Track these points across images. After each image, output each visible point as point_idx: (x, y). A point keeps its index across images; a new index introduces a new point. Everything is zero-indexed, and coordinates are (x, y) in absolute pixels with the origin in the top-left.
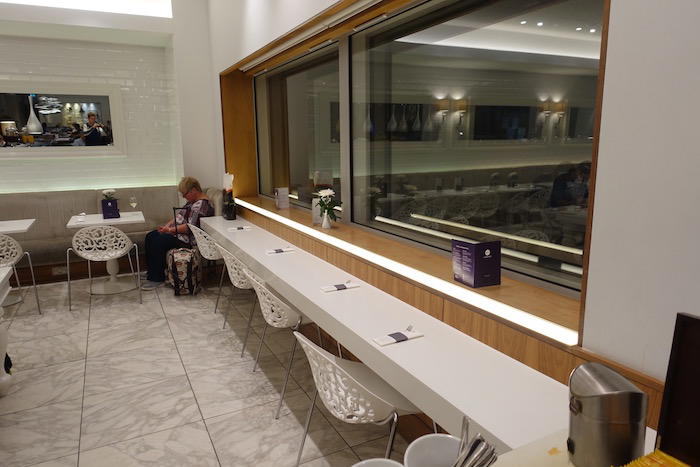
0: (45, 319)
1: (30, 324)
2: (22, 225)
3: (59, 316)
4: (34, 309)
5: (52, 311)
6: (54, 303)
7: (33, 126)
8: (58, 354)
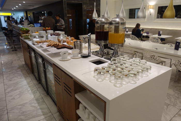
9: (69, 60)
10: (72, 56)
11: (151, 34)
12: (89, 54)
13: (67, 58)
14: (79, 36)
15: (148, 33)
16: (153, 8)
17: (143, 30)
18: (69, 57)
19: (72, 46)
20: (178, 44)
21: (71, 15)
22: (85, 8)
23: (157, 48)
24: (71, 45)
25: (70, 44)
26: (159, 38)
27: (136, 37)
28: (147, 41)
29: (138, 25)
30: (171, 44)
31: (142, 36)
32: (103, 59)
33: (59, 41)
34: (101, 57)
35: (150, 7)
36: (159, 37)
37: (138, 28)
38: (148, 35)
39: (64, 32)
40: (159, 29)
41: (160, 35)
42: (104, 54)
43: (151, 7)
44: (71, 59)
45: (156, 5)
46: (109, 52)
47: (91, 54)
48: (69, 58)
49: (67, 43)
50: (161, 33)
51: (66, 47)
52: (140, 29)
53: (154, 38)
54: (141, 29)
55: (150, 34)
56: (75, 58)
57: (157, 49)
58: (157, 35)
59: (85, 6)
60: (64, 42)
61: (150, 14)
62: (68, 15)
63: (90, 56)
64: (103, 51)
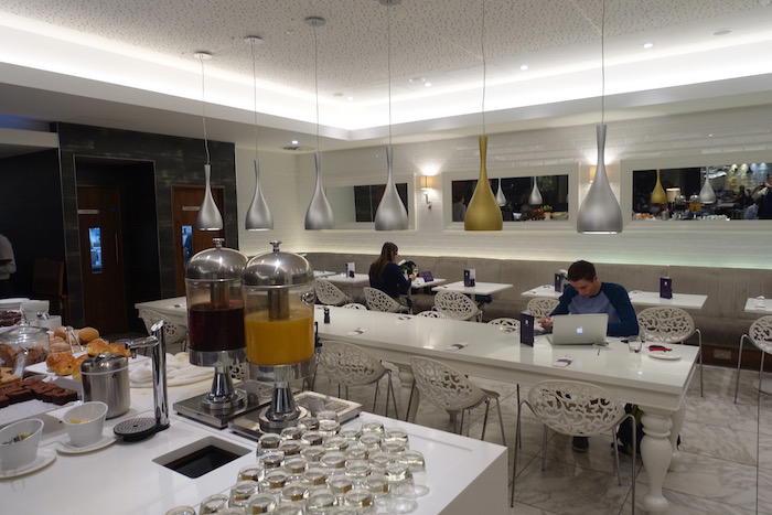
0: (708, 404)
1: (693, 405)
2: (697, 301)
3: (722, 405)
4: (695, 390)
5: (714, 397)
6: (717, 390)
7: (706, 195)
8: (724, 448)
9: (48, 466)
10: (64, 437)
11: (440, 280)
12: (158, 419)
13: (33, 457)
14: (137, 306)
15: (428, 277)
16: (434, 187)
17: (410, 265)
18: (46, 449)
19: (73, 379)
20: (527, 322)
21: (95, 212)
22: (167, 181)
23: (463, 344)
24: (70, 377)
25: (63, 371)
26: (469, 295)
27: (387, 296)
28: (425, 313)
29: (390, 250)
30: (510, 320)
31: (410, 290)
32: (227, 437)
33: (9, 356)
34: (221, 429)
35: (423, 182)
36: (470, 290)
37: (390, 260)
38: (429, 283)
39: (46, 303)
40: (465, 261)
41: (470, 283)
42: (232, 409)
43: (429, 181)
44: (60, 458)
45: (443, 175)
46: (256, 397)
47: (172, 412)
48: (43, 459)
49: (52, 364)
50: (473, 274)
51: (39, 391)
52: (400, 264)
53: (453, 296)
54: (403, 261)
55: (436, 281)
56: (78, 450)
57: (461, 347)
58: (462, 283)
59: (165, 176)
60: (36, 356)
61: (430, 207)
62: (80, 212)
63: (167, 427)
64: (228, 396)
